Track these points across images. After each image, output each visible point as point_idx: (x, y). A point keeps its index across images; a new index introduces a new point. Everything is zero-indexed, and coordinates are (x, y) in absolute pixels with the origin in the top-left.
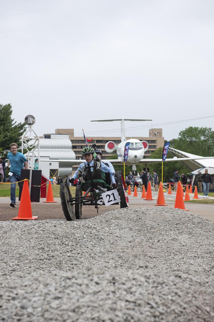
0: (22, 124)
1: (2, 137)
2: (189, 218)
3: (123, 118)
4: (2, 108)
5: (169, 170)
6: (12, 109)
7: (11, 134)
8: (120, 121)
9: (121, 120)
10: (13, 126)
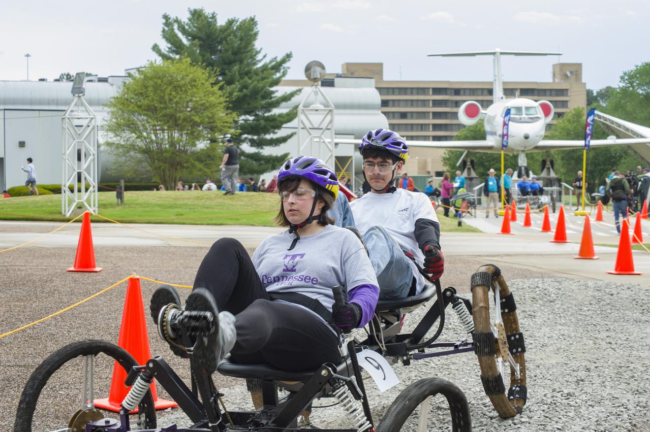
0: (279, 59)
1: (238, 90)
2: (643, 302)
3: (498, 50)
4: (237, 27)
5: (596, 159)
6: (259, 28)
7: (256, 82)
8: (492, 57)
9: (494, 54)
10: (260, 65)
